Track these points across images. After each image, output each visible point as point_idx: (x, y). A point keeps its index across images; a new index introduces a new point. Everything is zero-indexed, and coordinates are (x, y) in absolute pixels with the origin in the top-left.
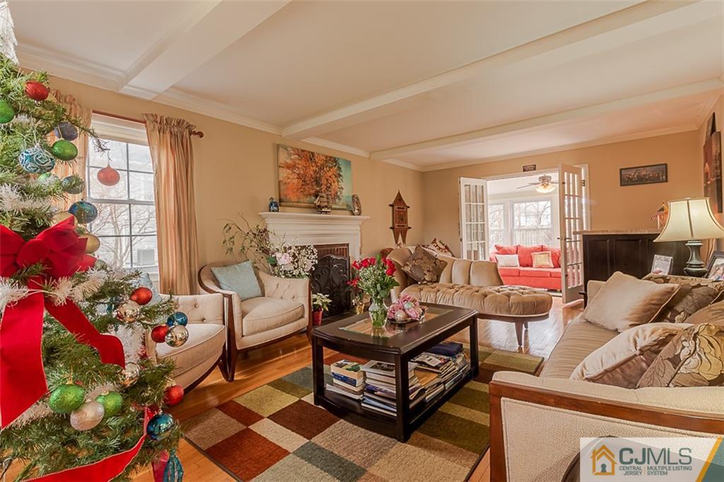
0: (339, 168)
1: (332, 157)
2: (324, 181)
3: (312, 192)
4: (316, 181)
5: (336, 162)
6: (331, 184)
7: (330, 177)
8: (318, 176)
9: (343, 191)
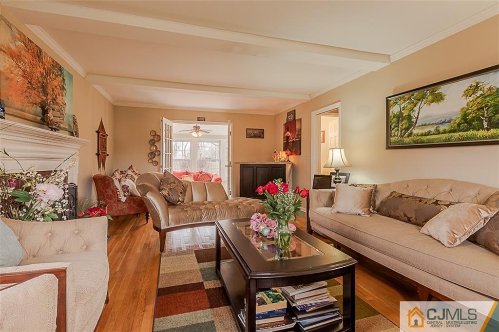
0: (64, 80)
1: (58, 64)
2: (50, 91)
3: (39, 100)
4: (43, 87)
5: (61, 71)
6: (56, 96)
7: (56, 87)
8: (45, 81)
9: (67, 108)
